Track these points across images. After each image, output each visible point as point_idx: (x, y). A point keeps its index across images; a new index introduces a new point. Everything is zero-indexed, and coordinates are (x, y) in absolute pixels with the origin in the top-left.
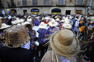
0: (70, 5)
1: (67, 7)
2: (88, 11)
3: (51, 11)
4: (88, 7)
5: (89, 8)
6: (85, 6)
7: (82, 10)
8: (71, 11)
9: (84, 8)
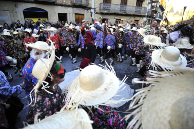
0: (64, 4)
1: (59, 7)
2: (91, 16)
3: (22, 13)
4: (90, 8)
5: (92, 10)
6: (88, 8)
7: (83, 14)
8: (68, 16)
9: (86, 10)
